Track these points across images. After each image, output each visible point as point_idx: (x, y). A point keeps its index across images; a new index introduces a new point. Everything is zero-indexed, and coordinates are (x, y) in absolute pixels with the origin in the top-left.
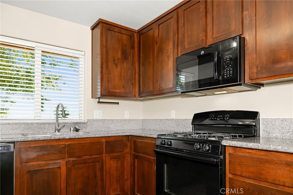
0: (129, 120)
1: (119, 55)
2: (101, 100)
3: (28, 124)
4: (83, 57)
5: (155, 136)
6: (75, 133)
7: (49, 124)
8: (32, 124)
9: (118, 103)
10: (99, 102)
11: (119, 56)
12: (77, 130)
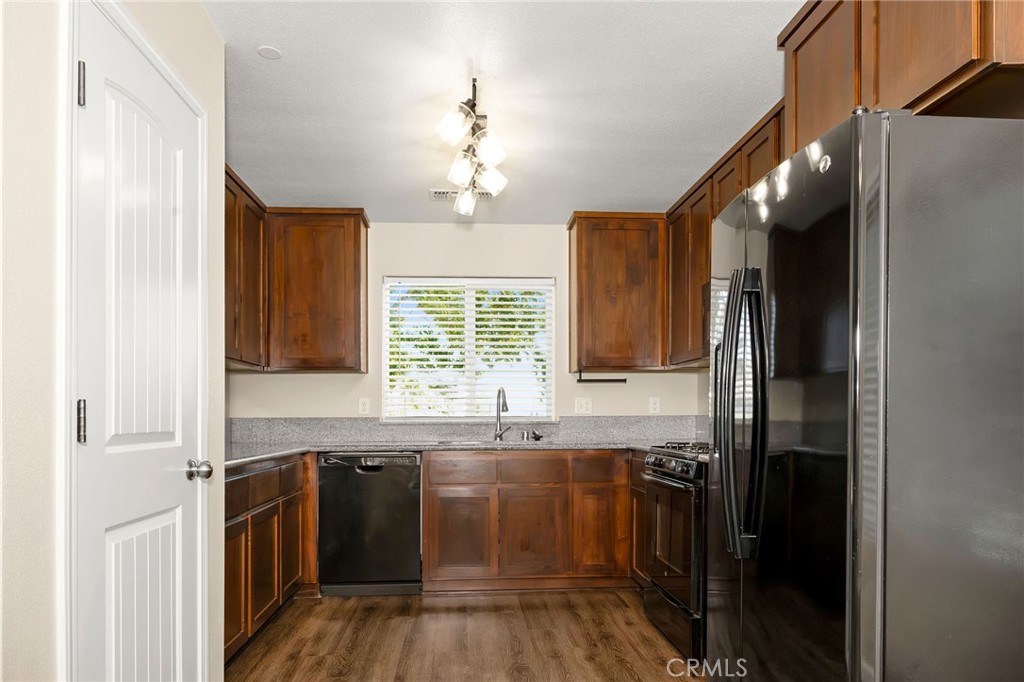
0: (658, 418)
1: (621, 277)
2: (585, 376)
3: (451, 424)
4: (553, 288)
5: (648, 448)
6: (533, 441)
7: (486, 425)
8: (458, 424)
9: (625, 381)
10: (580, 381)
11: (620, 280)
12: (537, 438)
